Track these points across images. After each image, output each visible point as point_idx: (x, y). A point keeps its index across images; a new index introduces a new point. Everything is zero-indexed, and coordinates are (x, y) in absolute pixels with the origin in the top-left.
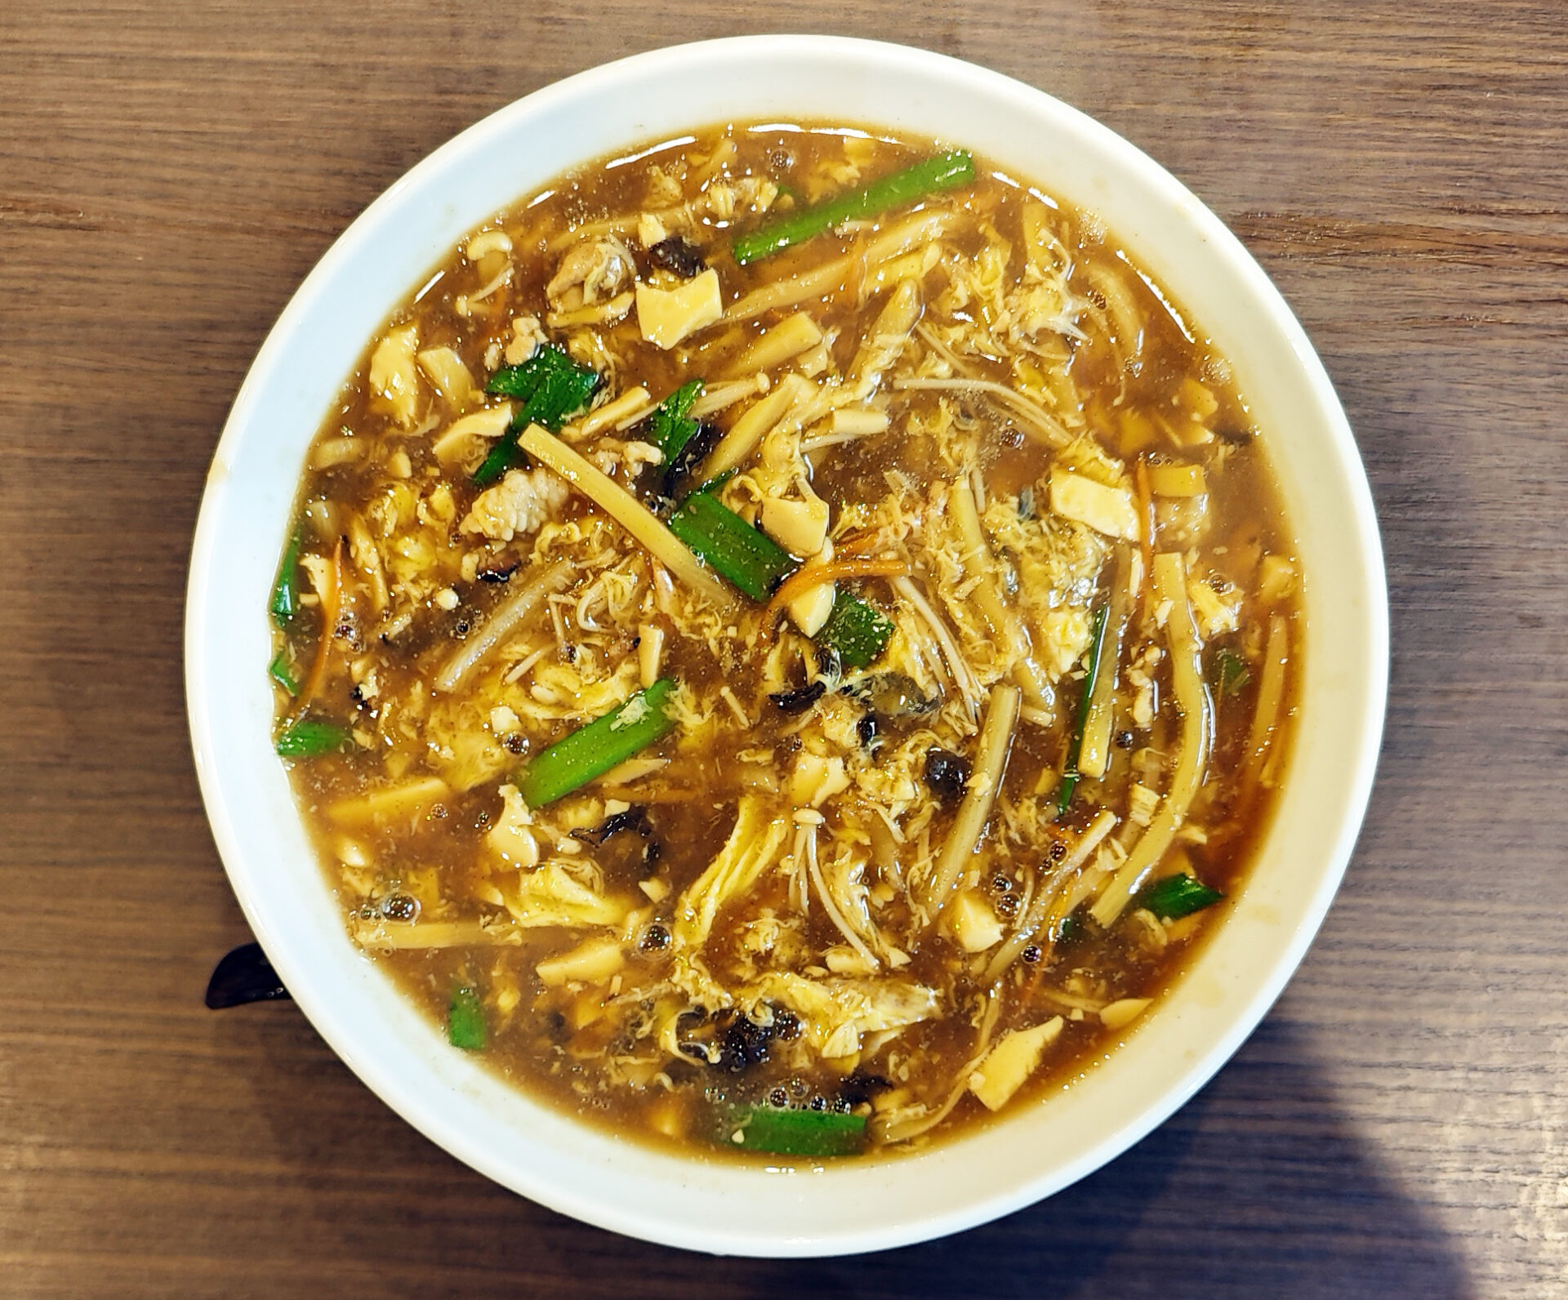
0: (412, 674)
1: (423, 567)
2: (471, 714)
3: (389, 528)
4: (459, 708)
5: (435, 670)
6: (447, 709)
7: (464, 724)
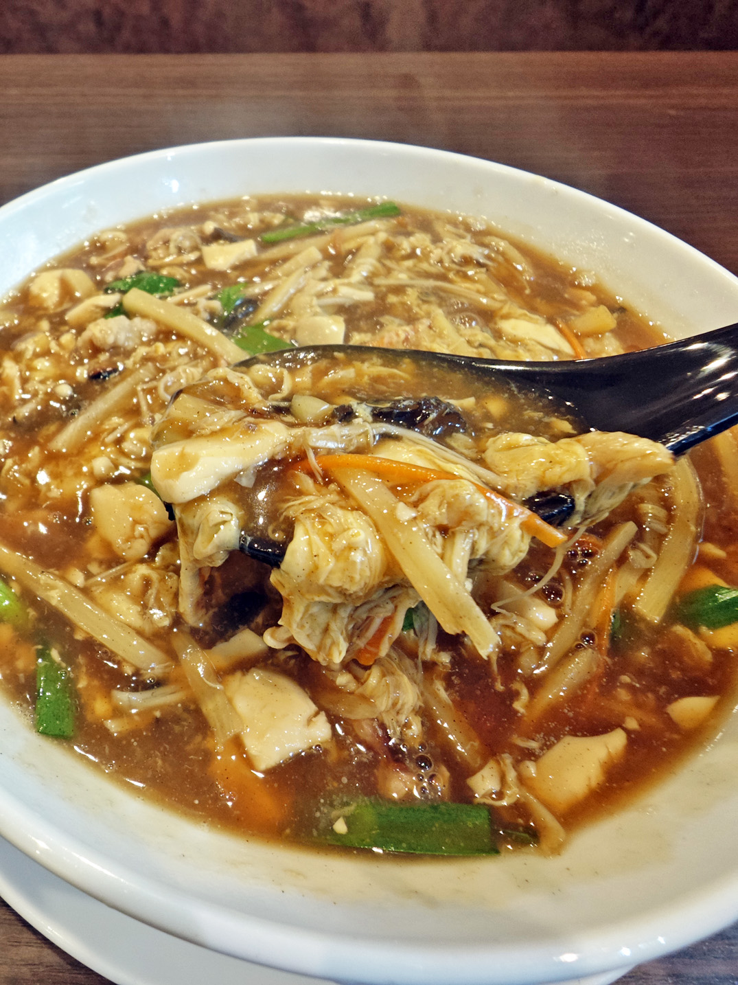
0: (32, 443)
1: (49, 375)
2: (76, 466)
3: (29, 355)
4: (67, 462)
5: (50, 438)
6: (57, 465)
7: (70, 472)
